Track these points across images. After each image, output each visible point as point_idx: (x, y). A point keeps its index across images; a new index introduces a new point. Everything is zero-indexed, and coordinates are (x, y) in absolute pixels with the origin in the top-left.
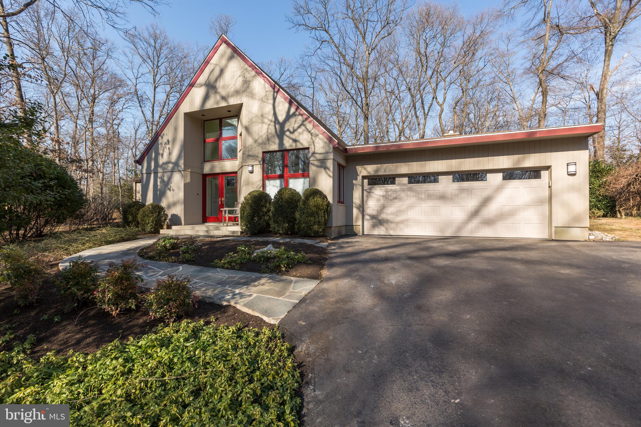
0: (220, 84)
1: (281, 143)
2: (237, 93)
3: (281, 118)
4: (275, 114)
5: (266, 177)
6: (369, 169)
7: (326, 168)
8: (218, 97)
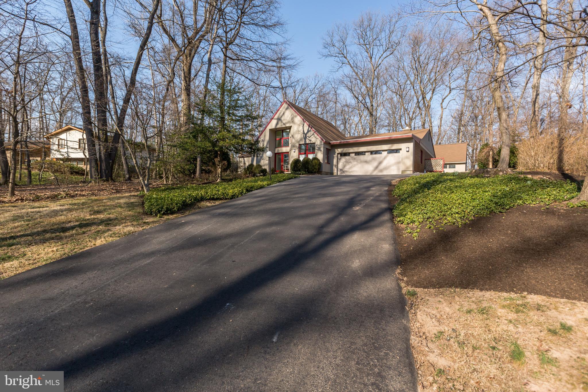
0: (282, 119)
1: (305, 141)
2: (289, 122)
3: (306, 132)
4: (303, 131)
5: (300, 153)
6: (339, 150)
7: (321, 151)
8: (282, 124)
